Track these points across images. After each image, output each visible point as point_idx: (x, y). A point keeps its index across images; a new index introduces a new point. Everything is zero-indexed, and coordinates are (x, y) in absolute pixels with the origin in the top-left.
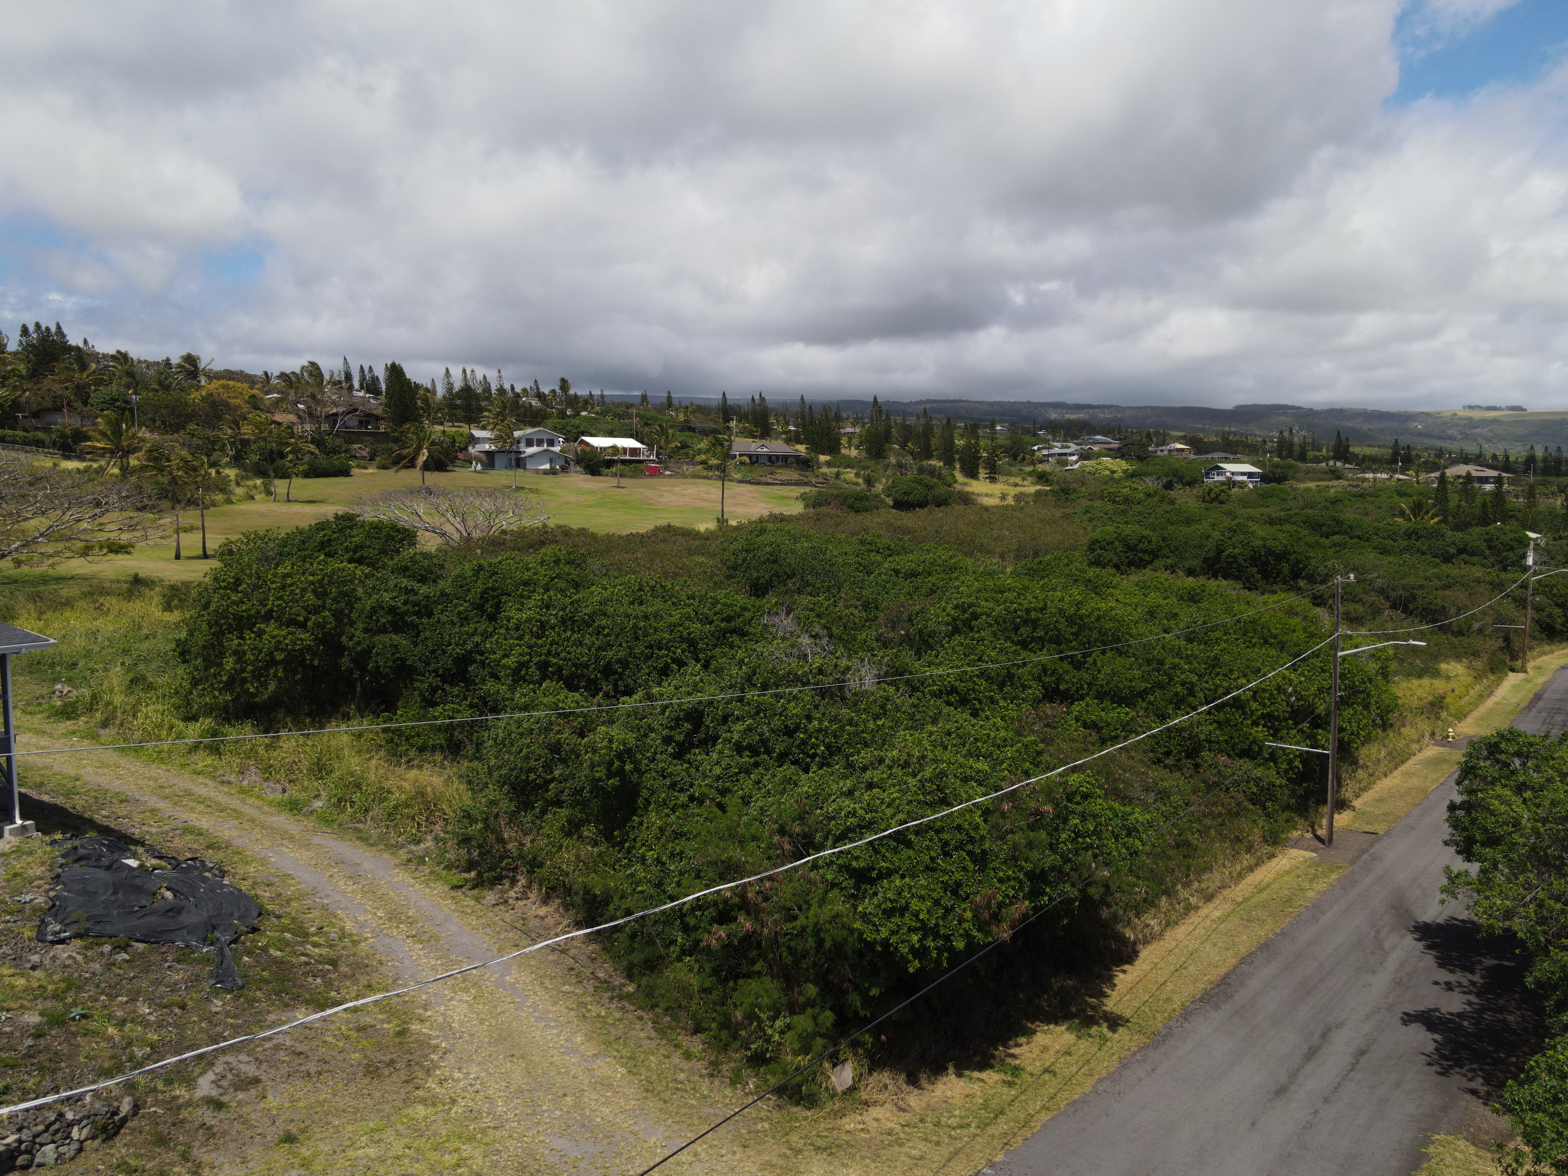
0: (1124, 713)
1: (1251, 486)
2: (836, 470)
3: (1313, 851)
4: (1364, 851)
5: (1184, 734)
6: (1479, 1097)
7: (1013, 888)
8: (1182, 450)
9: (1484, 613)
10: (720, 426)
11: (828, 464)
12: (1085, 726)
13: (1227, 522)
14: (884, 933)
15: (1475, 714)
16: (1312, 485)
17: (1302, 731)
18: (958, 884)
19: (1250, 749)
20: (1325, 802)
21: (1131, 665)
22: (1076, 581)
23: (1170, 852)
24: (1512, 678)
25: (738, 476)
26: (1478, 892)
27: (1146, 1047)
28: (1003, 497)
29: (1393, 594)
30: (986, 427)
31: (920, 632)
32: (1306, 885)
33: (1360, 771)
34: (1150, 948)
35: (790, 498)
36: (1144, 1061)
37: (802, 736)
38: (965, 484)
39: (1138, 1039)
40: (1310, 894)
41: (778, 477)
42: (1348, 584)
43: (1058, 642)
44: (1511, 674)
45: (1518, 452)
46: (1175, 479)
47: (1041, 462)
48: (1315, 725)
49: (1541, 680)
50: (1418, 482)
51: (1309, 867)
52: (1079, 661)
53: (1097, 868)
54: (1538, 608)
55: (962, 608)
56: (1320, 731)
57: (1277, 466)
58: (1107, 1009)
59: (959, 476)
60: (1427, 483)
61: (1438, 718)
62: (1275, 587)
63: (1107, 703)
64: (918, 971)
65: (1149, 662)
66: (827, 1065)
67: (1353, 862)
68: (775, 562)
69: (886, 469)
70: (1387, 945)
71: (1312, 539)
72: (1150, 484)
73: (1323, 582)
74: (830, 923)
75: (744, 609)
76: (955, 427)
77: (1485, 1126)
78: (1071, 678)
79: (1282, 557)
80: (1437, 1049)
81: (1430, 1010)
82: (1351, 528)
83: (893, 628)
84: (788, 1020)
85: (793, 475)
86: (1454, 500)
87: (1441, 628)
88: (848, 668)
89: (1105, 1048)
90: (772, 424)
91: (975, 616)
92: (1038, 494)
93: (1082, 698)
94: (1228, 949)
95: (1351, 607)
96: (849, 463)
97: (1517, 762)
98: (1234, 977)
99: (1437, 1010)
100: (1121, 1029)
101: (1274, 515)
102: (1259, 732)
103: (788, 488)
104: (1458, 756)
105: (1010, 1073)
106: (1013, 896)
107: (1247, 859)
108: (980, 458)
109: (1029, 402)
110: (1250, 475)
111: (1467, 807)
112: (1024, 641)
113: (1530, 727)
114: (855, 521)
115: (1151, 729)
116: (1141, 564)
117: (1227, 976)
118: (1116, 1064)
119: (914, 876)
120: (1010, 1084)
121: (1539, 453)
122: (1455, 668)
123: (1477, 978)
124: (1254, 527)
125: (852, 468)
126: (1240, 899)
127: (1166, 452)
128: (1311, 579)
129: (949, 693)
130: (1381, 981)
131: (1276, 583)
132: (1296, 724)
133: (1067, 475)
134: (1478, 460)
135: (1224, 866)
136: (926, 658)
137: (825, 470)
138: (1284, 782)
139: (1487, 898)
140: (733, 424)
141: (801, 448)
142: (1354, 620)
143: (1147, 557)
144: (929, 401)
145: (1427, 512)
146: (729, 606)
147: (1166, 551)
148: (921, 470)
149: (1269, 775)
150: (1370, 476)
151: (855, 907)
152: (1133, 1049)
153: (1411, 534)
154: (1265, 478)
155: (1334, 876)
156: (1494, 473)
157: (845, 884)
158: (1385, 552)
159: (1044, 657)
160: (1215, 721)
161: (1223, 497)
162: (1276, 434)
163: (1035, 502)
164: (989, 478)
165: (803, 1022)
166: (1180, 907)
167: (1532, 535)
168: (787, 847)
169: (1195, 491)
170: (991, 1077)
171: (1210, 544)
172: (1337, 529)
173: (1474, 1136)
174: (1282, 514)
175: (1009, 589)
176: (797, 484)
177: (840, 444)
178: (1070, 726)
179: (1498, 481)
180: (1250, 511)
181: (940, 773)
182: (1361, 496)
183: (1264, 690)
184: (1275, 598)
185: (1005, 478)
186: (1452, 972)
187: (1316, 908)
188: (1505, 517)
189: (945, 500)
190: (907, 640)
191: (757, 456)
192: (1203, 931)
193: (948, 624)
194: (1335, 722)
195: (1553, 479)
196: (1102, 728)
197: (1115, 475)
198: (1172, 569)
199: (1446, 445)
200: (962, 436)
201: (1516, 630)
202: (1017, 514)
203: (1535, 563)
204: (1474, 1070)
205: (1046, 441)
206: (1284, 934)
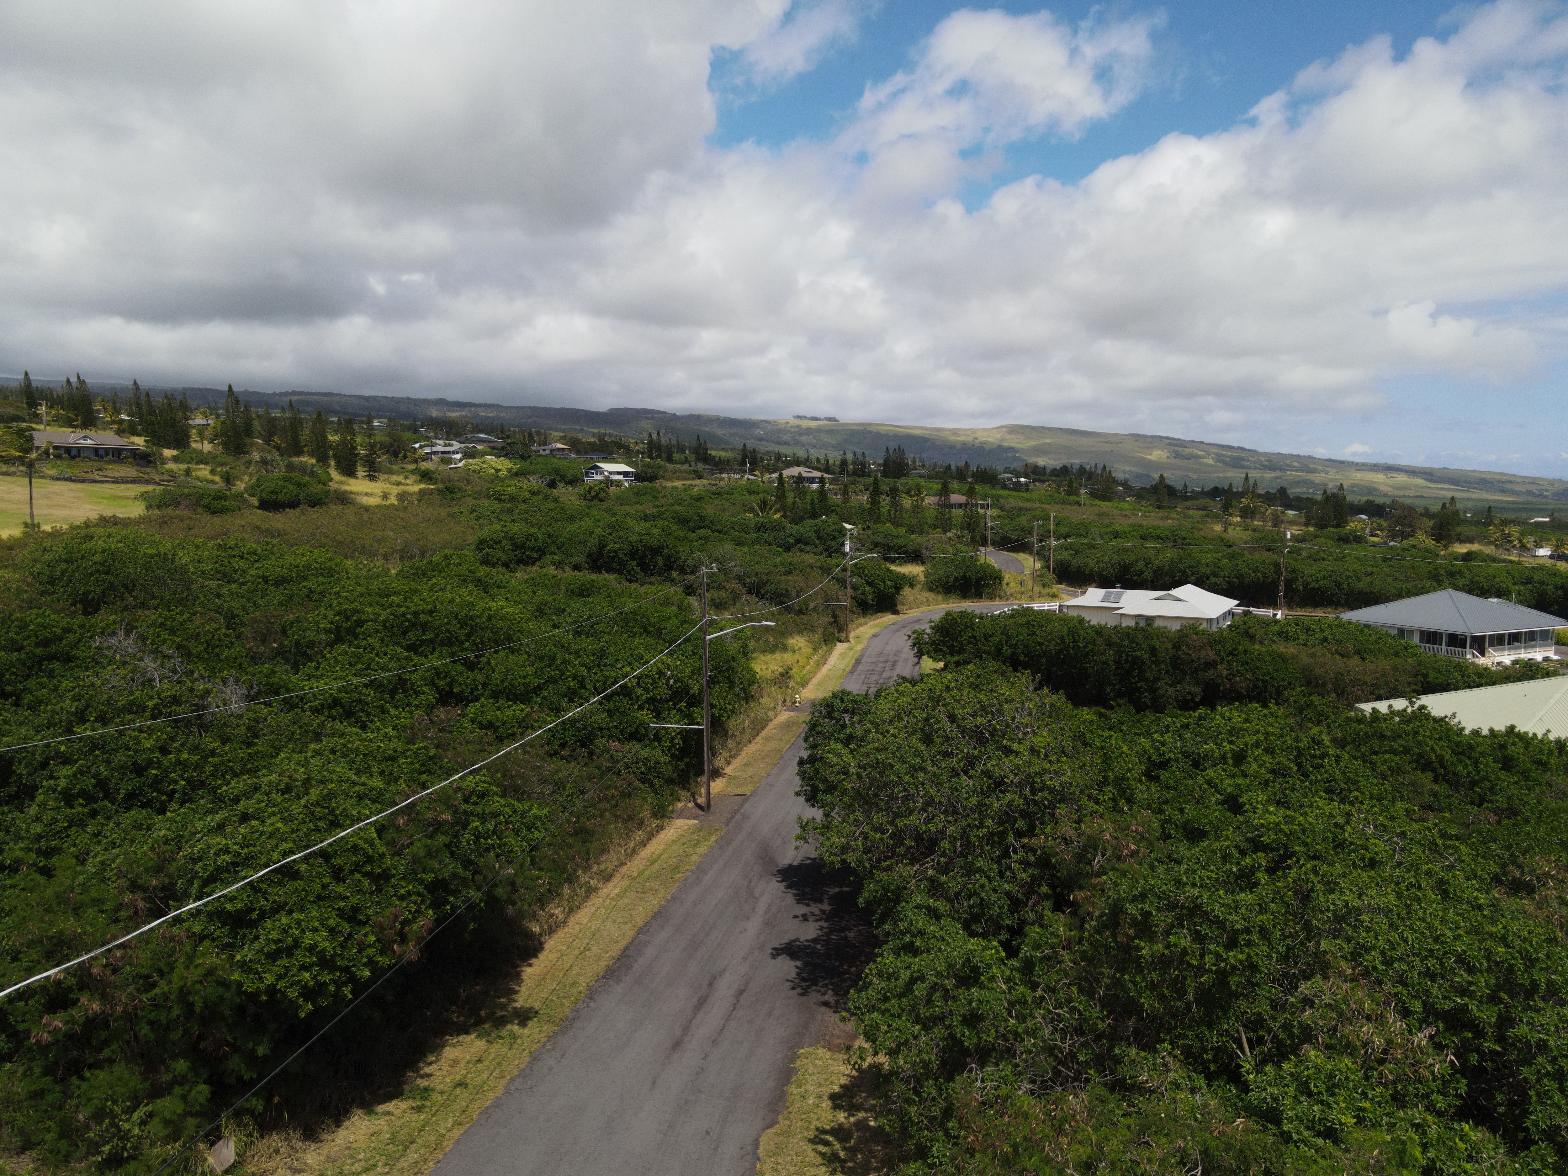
0: (519, 709)
1: (626, 484)
2: (186, 466)
3: (695, 818)
4: (736, 812)
5: (578, 725)
6: (830, 1007)
7: (415, 903)
8: (563, 449)
9: (816, 593)
10: (24, 412)
11: (175, 459)
12: (481, 727)
13: (608, 519)
14: (269, 979)
15: (815, 681)
16: (678, 484)
17: (681, 710)
18: (356, 910)
19: (637, 732)
20: (702, 773)
21: (524, 662)
22: (465, 581)
23: (570, 840)
24: (840, 647)
25: (52, 472)
26: (823, 834)
27: (556, 1034)
28: (385, 496)
29: (748, 581)
30: (363, 422)
31: (298, 643)
32: (691, 851)
33: (730, 741)
34: (556, 937)
35: (127, 498)
36: (554, 1049)
37: (154, 772)
38: (342, 483)
39: (548, 1029)
40: (695, 858)
41: (108, 473)
42: (713, 574)
43: (450, 644)
44: (838, 644)
45: (835, 457)
46: (558, 478)
47: (424, 460)
48: (690, 705)
49: (859, 647)
50: (763, 482)
51: (692, 833)
52: (471, 662)
53: (500, 868)
54: (855, 588)
55: (346, 615)
56: (696, 710)
57: (648, 466)
58: (517, 1005)
59: (334, 474)
60: (770, 482)
61: (787, 687)
62: (652, 579)
63: (502, 701)
64: (310, 1015)
65: (541, 659)
66: (202, 1146)
67: (727, 823)
68: (108, 572)
69: (248, 464)
70: (757, 892)
71: (681, 534)
72: (534, 482)
73: (692, 573)
74: (201, 982)
75: (67, 630)
76: (328, 422)
77: (837, 1032)
78: (465, 679)
79: (657, 551)
80: (798, 974)
81: (792, 941)
82: (712, 523)
83: (264, 641)
84: (150, 1107)
85: (130, 471)
86: (790, 497)
87: (786, 608)
88: (208, 692)
89: (516, 1046)
90: (98, 411)
91: (360, 623)
92: (422, 492)
93: (477, 699)
94: (626, 923)
95: (714, 594)
96: (202, 459)
97: (846, 717)
98: (632, 949)
99: (797, 940)
100: (530, 1023)
101: (648, 512)
102: (644, 715)
103: (123, 486)
104: (805, 717)
105: (418, 1097)
106: (416, 911)
107: (639, 835)
108: (358, 454)
109: (408, 398)
110: (625, 474)
111: (812, 760)
112: (414, 645)
113: (855, 687)
114: (211, 523)
115: (546, 723)
116: (531, 561)
117: (626, 948)
118: (527, 1060)
119: (302, 910)
120: (419, 1109)
121: (850, 457)
122: (798, 642)
123: (826, 907)
124: (630, 523)
125: (206, 463)
126: (635, 874)
127: (548, 452)
128: (682, 570)
129: (330, 708)
130: (753, 926)
131: (652, 575)
132: (675, 705)
133: (452, 473)
134: (805, 462)
135: (619, 845)
136: (304, 671)
137: (171, 466)
138: (668, 759)
139: (829, 839)
140: (42, 410)
141: (139, 441)
142: (720, 606)
143: (535, 555)
144: (295, 393)
145: (771, 508)
146: (45, 628)
147: (553, 548)
148: (290, 467)
149: (656, 754)
150: (725, 476)
151: (232, 957)
152: (543, 1040)
153: (761, 527)
154: (638, 477)
155: (713, 839)
156: (817, 474)
157: (218, 933)
158: (740, 543)
159: (436, 661)
160: (605, 710)
161: (602, 495)
162: (645, 435)
163: (419, 501)
164: (369, 476)
165: (169, 1105)
166: (582, 892)
167: (848, 526)
168: (141, 905)
169: (577, 490)
170: (397, 1106)
171: (593, 540)
172: (701, 524)
173: (829, 1042)
174: (655, 510)
175: (395, 593)
176: (135, 481)
177: (189, 437)
178: (466, 728)
179: (822, 480)
180: (626, 508)
181: (327, 795)
182: (719, 494)
183: (647, 676)
184: (653, 589)
185: (386, 476)
186: (808, 905)
187: (701, 869)
188: (828, 511)
189: (320, 499)
190: (281, 653)
191: (79, 449)
192: (604, 910)
193: (330, 631)
194: (707, 699)
195: (861, 479)
196: (499, 727)
197: (500, 474)
198: (558, 565)
199: (784, 450)
200: (336, 432)
201: (840, 607)
202: (401, 514)
203: (851, 550)
204: (826, 985)
205: (427, 438)
206: (673, 899)
